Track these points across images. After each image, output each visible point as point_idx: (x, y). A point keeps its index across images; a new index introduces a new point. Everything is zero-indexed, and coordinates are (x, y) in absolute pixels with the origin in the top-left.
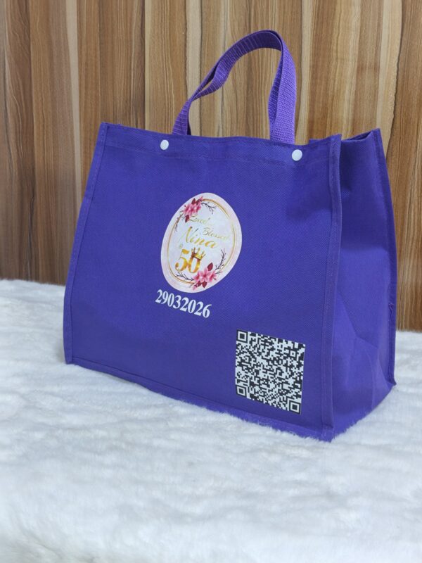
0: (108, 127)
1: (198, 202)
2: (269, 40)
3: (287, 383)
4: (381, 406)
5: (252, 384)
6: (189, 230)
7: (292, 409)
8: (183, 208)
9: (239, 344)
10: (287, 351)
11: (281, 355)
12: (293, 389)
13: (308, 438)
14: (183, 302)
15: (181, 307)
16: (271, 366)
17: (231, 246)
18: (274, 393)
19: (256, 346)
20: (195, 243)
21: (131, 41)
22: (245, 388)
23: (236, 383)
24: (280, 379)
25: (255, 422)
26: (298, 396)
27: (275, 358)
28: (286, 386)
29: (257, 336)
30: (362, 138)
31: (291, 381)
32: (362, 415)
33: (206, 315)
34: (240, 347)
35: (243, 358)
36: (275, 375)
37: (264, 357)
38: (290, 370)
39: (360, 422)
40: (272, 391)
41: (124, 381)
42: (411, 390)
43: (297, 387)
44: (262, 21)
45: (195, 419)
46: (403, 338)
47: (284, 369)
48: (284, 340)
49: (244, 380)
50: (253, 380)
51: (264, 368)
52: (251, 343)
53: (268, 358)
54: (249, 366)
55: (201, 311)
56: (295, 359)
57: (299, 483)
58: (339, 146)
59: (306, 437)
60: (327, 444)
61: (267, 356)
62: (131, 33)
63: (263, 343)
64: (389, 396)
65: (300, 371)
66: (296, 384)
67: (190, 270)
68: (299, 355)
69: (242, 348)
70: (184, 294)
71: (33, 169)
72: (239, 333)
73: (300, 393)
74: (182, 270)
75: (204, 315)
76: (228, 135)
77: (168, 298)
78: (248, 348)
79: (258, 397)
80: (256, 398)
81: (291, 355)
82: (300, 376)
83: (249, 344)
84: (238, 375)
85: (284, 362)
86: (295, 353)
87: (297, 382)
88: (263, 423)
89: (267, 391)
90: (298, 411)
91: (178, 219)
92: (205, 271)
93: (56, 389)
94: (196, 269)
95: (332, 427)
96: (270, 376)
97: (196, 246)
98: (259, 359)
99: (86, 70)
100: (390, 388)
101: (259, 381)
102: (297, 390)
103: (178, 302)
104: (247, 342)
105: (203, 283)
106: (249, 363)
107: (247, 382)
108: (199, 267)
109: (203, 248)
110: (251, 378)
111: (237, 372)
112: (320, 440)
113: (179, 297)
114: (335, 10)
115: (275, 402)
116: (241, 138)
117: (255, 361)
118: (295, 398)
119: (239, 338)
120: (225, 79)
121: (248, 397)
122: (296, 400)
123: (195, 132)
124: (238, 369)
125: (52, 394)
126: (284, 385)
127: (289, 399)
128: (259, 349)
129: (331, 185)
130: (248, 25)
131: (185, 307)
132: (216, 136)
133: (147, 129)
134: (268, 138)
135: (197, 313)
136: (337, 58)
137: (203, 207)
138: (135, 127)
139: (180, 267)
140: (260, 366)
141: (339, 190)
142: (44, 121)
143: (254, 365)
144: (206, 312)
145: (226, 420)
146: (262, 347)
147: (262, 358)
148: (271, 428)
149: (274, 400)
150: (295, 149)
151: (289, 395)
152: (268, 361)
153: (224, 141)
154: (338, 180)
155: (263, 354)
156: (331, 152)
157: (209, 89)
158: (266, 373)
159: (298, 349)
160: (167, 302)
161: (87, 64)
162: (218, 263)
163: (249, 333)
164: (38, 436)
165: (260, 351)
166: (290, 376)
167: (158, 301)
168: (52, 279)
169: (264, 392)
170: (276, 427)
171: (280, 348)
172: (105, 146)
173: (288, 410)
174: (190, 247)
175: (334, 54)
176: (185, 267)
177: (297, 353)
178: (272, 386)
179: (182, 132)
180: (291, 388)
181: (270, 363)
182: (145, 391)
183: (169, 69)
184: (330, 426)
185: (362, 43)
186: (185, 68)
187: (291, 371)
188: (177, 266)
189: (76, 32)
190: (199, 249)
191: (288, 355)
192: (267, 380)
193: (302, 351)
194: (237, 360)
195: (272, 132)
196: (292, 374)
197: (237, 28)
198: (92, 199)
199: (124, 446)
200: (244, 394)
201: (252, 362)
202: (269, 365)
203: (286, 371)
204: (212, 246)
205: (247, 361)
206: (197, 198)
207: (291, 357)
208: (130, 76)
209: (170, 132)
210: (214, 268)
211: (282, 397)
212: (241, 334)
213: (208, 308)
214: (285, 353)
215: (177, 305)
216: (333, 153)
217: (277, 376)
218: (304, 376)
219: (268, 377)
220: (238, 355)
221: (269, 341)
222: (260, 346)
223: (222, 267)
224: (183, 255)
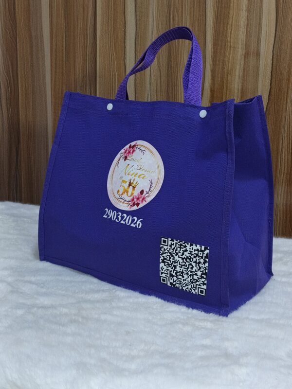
0: (71, 95)
1: (133, 147)
2: (183, 33)
3: (196, 274)
4: (263, 290)
5: (171, 275)
6: (127, 167)
7: (200, 293)
8: (122, 151)
9: (162, 247)
10: (196, 252)
11: (192, 255)
12: (201, 279)
13: (211, 314)
14: (122, 217)
15: (121, 220)
16: (185, 263)
17: (156, 177)
18: (187, 282)
19: (174, 248)
21: (87, 35)
22: (167, 278)
23: (160, 275)
24: (191, 272)
25: (174, 302)
26: (204, 284)
27: (187, 257)
28: (195, 277)
29: (175, 241)
31: (199, 273)
32: (249, 298)
33: (139, 226)
34: (163, 249)
35: (165, 257)
36: (187, 269)
37: (180, 256)
38: (198, 266)
39: (248, 302)
40: (186, 280)
41: (81, 273)
42: (284, 280)
43: (203, 278)
44: (178, 21)
45: (131, 300)
46: (279, 244)
47: (194, 264)
48: (194, 244)
49: (165, 272)
50: (172, 273)
51: (180, 264)
52: (171, 246)
53: (183, 257)
54: (170, 263)
55: (136, 223)
56: (202, 257)
57: (205, 347)
58: (233, 107)
59: (210, 313)
60: (224, 318)
61: (182, 255)
62: (87, 30)
63: (179, 246)
64: (268, 284)
65: (205, 266)
66: (203, 276)
67: (127, 194)
68: (205, 255)
69: (164, 250)
70: (123, 212)
71: (19, 124)
72: (162, 239)
73: (206, 282)
74: (122, 194)
75: (137, 227)
76: (154, 100)
77: (112, 214)
78: (169, 249)
79: (176, 284)
80: (174, 285)
81: (199, 255)
82: (205, 270)
83: (169, 247)
84: (161, 269)
85: (194, 260)
86: (202, 253)
87: (203, 274)
88: (179, 303)
89: (182, 280)
90: (204, 295)
91: (120, 159)
92: (138, 195)
93: (33, 279)
94: (132, 194)
97: (132, 177)
98: (176, 258)
99: (56, 55)
100: (269, 278)
101: (176, 274)
102: (203, 280)
103: (119, 217)
104: (168, 245)
105: (137, 204)
106: (169, 260)
107: (168, 274)
108: (134, 192)
109: (137, 179)
110: (171, 271)
111: (161, 266)
112: (220, 315)
113: (120, 214)
114: (229, 13)
115: (188, 288)
116: (163, 102)
117: (174, 259)
118: (202, 285)
119: (162, 243)
120: (152, 61)
121: (169, 284)
122: (202, 287)
123: (131, 97)
124: (162, 265)
125: (31, 282)
127: (197, 286)
128: (176, 250)
129: (227, 135)
130: (168, 24)
131: (124, 221)
132: (146, 101)
133: (98, 96)
135: (133, 225)
136: (230, 47)
137: (137, 150)
138: (89, 94)
140: (177, 262)
141: (233, 138)
142: (26, 91)
143: (173, 262)
144: (139, 224)
145: (153, 301)
146: (179, 249)
148: (185, 307)
149: (187, 287)
150: (201, 110)
151: (198, 283)
152: (183, 259)
153: (153, 103)
154: (232, 131)
155: (180, 254)
156: (227, 111)
157: (141, 68)
158: (181, 267)
159: (204, 251)
160: (111, 217)
161: (56, 51)
162: (147, 190)
163: (170, 239)
164: (20, 312)
165: (177, 252)
166: (198, 270)
167: (105, 216)
168: (31, 201)
169: (180, 281)
170: (188, 306)
171: (191, 250)
172: (68, 107)
173: (197, 294)
174: (127, 178)
175: (229, 44)
176: (124, 193)
177: (203, 254)
178: (186, 276)
179: (122, 98)
180: (199, 278)
181: (185, 261)
182: (95, 280)
183: (113, 55)
184: (227, 305)
185: (248, 36)
186: (125, 53)
187: (199, 266)
188: (118, 192)
189: (49, 29)
190: (134, 180)
191: (197, 255)
192: (182, 273)
193: (207, 252)
194: (161, 259)
195: (185, 97)
196: (200, 268)
197: (160, 26)
198: (59, 145)
199: (80, 320)
200: (166, 283)
201: (172, 260)
202: (183, 262)
203: (196, 266)
205: (168, 259)
206: (133, 144)
207: (199, 257)
208: (86, 59)
209: (114, 98)
210: (145, 193)
211: (192, 285)
212: (163, 240)
213: (140, 221)
214: (195, 254)
215: (118, 219)
216: (229, 112)
217: (189, 270)
218: (208, 269)
219: (183, 270)
220: (161, 255)
221: (183, 245)
222: (177, 248)
223: (150, 193)
224: (123, 184)
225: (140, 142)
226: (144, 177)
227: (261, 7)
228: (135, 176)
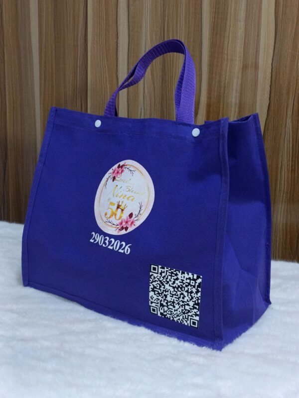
0: (56, 110)
1: (122, 167)
2: (175, 46)
3: (188, 305)
4: (260, 321)
5: (162, 305)
6: (115, 188)
7: (192, 325)
8: (111, 171)
9: (152, 275)
10: (188, 281)
11: (184, 283)
12: (193, 309)
13: (204, 348)
14: (110, 242)
15: (108, 245)
16: (176, 292)
17: (146, 200)
18: (178, 313)
19: (165, 276)
20: (120, 197)
21: (77, 46)
22: (157, 308)
23: (150, 305)
24: (183, 302)
25: (165, 334)
26: (196, 315)
27: (179, 286)
28: (187, 308)
29: (166, 269)
30: (245, 120)
31: (191, 303)
32: (245, 329)
33: (127, 252)
34: (152, 277)
35: (155, 286)
36: (179, 298)
37: (171, 285)
38: (190, 295)
39: (244, 335)
40: (177, 310)
41: (66, 300)
42: (283, 308)
43: (196, 308)
45: (119, 332)
46: (278, 268)
47: (186, 294)
48: (186, 273)
49: (155, 301)
50: (162, 302)
51: (171, 294)
52: (161, 274)
53: (174, 286)
54: (160, 292)
55: (124, 249)
56: (194, 287)
58: (227, 126)
59: (203, 346)
60: (218, 353)
61: (173, 284)
62: (77, 40)
63: (170, 274)
64: (266, 313)
65: (198, 296)
66: (195, 306)
67: (116, 217)
68: (197, 284)
69: (154, 278)
70: (111, 236)
71: (6, 138)
72: (152, 266)
73: (198, 313)
74: (110, 217)
76: (148, 117)
77: (99, 239)
78: (159, 277)
79: (166, 315)
80: (165, 316)
81: (191, 284)
82: (198, 300)
83: (159, 275)
84: (151, 298)
85: (186, 289)
86: (194, 282)
87: (195, 304)
88: (170, 335)
89: (173, 311)
90: (196, 326)
91: (108, 179)
92: (127, 219)
94: (120, 217)
95: (222, 339)
96: (175, 299)
97: (121, 200)
98: (167, 286)
99: (45, 67)
100: (267, 307)
101: (167, 303)
102: (195, 310)
103: (107, 242)
104: (158, 273)
105: (125, 228)
106: (159, 289)
107: (158, 303)
108: (122, 215)
109: (125, 201)
110: (161, 301)
111: (150, 295)
112: (213, 349)
113: (108, 238)
114: (226, 24)
115: (179, 319)
116: (157, 120)
117: (164, 288)
118: (194, 316)
119: (152, 270)
120: (142, 76)
121: (159, 314)
122: (195, 318)
123: (123, 113)
124: (152, 294)
126: (186, 306)
127: (190, 317)
128: (167, 278)
129: (221, 155)
130: (162, 35)
131: (112, 246)
132: (139, 118)
133: (89, 112)
134: (175, 120)
135: (121, 251)
136: (227, 60)
137: (126, 171)
138: (80, 111)
139: (108, 216)
140: (168, 291)
141: (227, 159)
142: (14, 104)
143: (163, 291)
144: (127, 250)
145: (143, 333)
146: (169, 277)
147: (170, 286)
148: (176, 339)
149: (178, 318)
150: (194, 128)
151: (190, 314)
152: (174, 288)
153: (143, 122)
154: (226, 152)
155: (170, 283)
156: (221, 131)
157: (131, 82)
158: (172, 297)
159: (197, 280)
160: (98, 242)
161: (45, 63)
162: (137, 213)
163: (160, 266)
165: (168, 280)
166: (190, 300)
167: (92, 241)
169: (171, 312)
171: (183, 278)
172: (54, 124)
173: (189, 325)
174: (115, 201)
175: (226, 56)
176: (112, 216)
177: (196, 283)
178: (177, 307)
179: (111, 115)
180: (191, 309)
181: (176, 290)
182: (81, 309)
183: (105, 67)
184: (220, 337)
185: (246, 48)
186: (117, 66)
187: (192, 296)
188: (106, 214)
189: (38, 40)
190: (122, 202)
191: (189, 284)
192: (173, 302)
193: (199, 281)
194: (150, 287)
195: (177, 115)
196: (192, 298)
197: (154, 36)
198: (44, 164)
199: (63, 354)
200: (156, 313)
201: (162, 289)
202: (174, 291)
203: (188, 296)
204: (132, 200)
205: (158, 287)
206: (122, 163)
207: (191, 286)
208: (77, 71)
209: (102, 114)
210: (134, 216)
211: (184, 315)
212: (153, 268)
213: (129, 247)
214: (186, 282)
215: (105, 244)
216: (223, 131)
217: (180, 299)
218: (201, 300)
219: (174, 300)
220: (151, 283)
221: (174, 273)
222: (168, 277)
223: (139, 216)
224: (111, 206)
225: (129, 162)
228: (123, 198)
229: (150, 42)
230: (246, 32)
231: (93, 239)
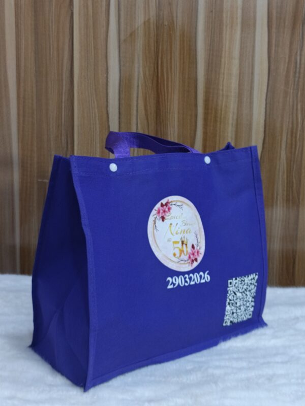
1: (166, 205)
9: (229, 290)
14: (190, 279)
15: (190, 282)
20: (181, 233)
21: (62, 80)
23: (225, 318)
27: (245, 289)
29: (238, 279)
34: (229, 292)
44: (167, 68)
48: (249, 275)
49: (229, 313)
50: (233, 311)
52: (235, 285)
55: (204, 278)
56: (253, 284)
62: (62, 75)
67: (184, 254)
70: (188, 273)
74: (180, 256)
75: (207, 280)
77: (179, 281)
78: (233, 290)
83: (234, 287)
85: (249, 289)
91: (155, 221)
92: (192, 251)
94: (187, 252)
97: (182, 235)
98: (238, 294)
101: (236, 309)
103: (188, 280)
105: (195, 260)
108: (188, 249)
109: (186, 235)
113: (187, 276)
114: (221, 61)
124: (228, 307)
130: (156, 70)
131: (193, 281)
135: (203, 281)
136: (223, 95)
139: (178, 255)
140: (238, 298)
144: (207, 278)
146: (240, 285)
147: (240, 293)
155: (240, 290)
159: (255, 277)
160: (179, 284)
162: (196, 242)
163: (234, 279)
167: (170, 287)
171: (247, 282)
174: (178, 238)
175: (221, 92)
176: (181, 254)
177: (254, 280)
181: (243, 294)
183: (94, 103)
185: (240, 84)
186: (107, 101)
188: (175, 255)
190: (184, 237)
193: (257, 277)
194: (227, 302)
197: (147, 73)
204: (190, 232)
205: (232, 299)
210: (195, 246)
212: (230, 282)
213: (208, 274)
215: (187, 282)
217: (245, 300)
220: (228, 298)
221: (243, 279)
223: (199, 244)
224: (175, 245)
225: (171, 198)
226: (190, 231)
227: (253, 56)
228: (184, 233)
229: (143, 78)
230: (240, 70)
231: (171, 285)
